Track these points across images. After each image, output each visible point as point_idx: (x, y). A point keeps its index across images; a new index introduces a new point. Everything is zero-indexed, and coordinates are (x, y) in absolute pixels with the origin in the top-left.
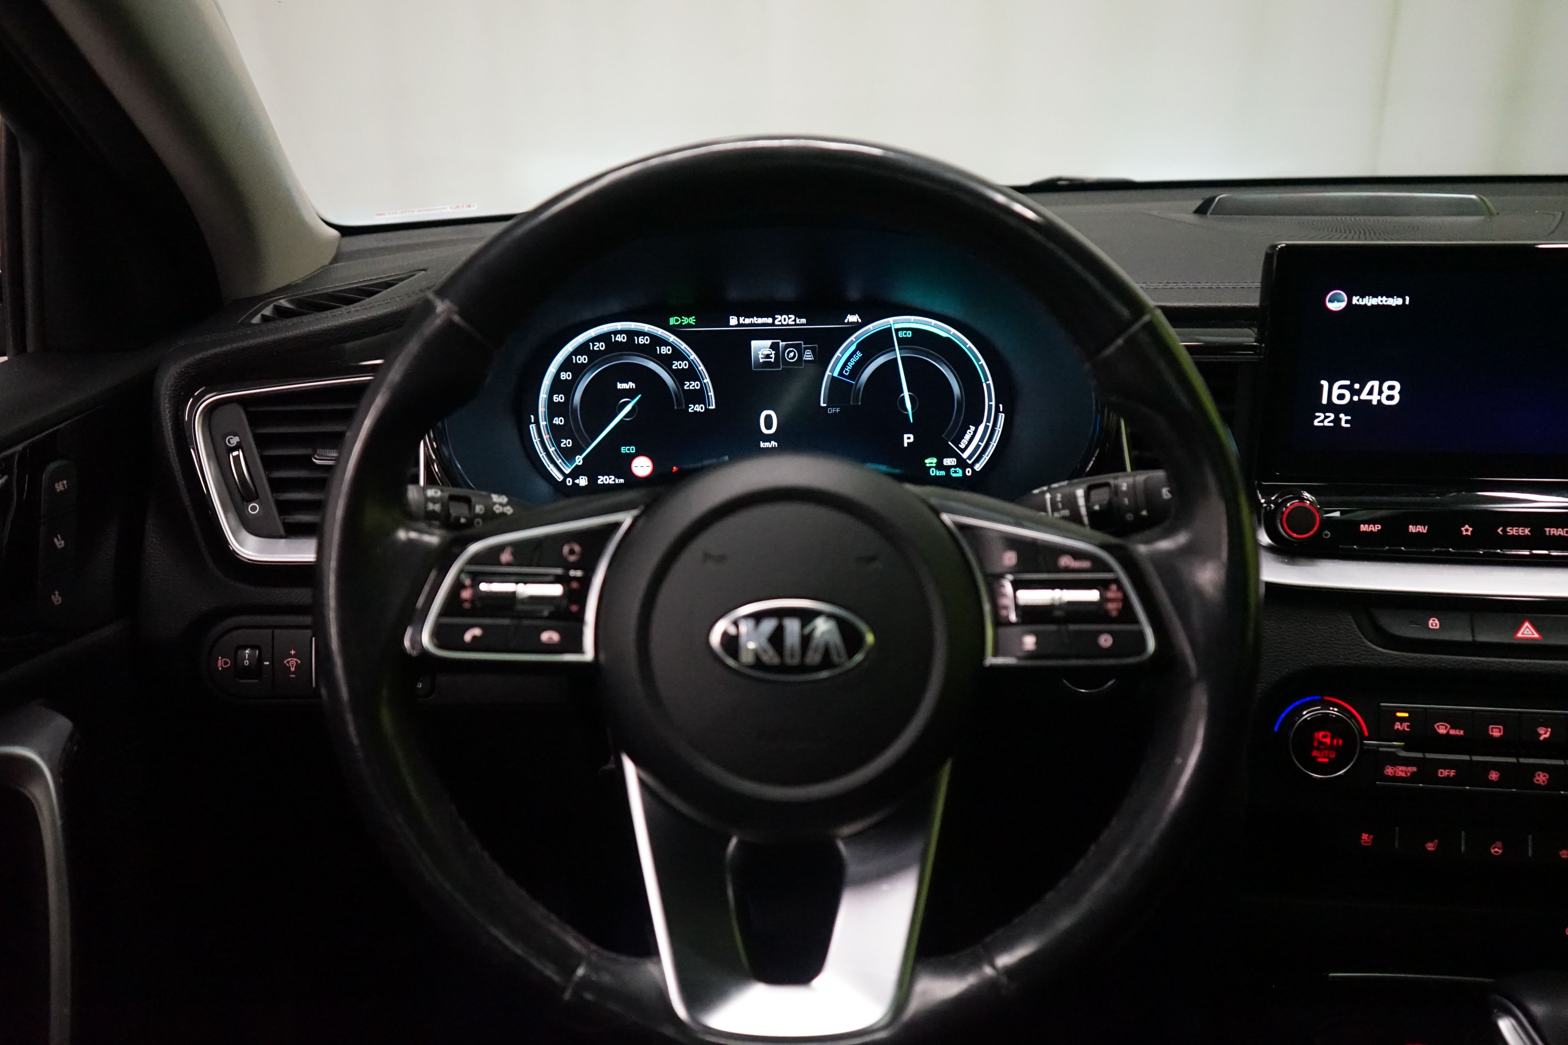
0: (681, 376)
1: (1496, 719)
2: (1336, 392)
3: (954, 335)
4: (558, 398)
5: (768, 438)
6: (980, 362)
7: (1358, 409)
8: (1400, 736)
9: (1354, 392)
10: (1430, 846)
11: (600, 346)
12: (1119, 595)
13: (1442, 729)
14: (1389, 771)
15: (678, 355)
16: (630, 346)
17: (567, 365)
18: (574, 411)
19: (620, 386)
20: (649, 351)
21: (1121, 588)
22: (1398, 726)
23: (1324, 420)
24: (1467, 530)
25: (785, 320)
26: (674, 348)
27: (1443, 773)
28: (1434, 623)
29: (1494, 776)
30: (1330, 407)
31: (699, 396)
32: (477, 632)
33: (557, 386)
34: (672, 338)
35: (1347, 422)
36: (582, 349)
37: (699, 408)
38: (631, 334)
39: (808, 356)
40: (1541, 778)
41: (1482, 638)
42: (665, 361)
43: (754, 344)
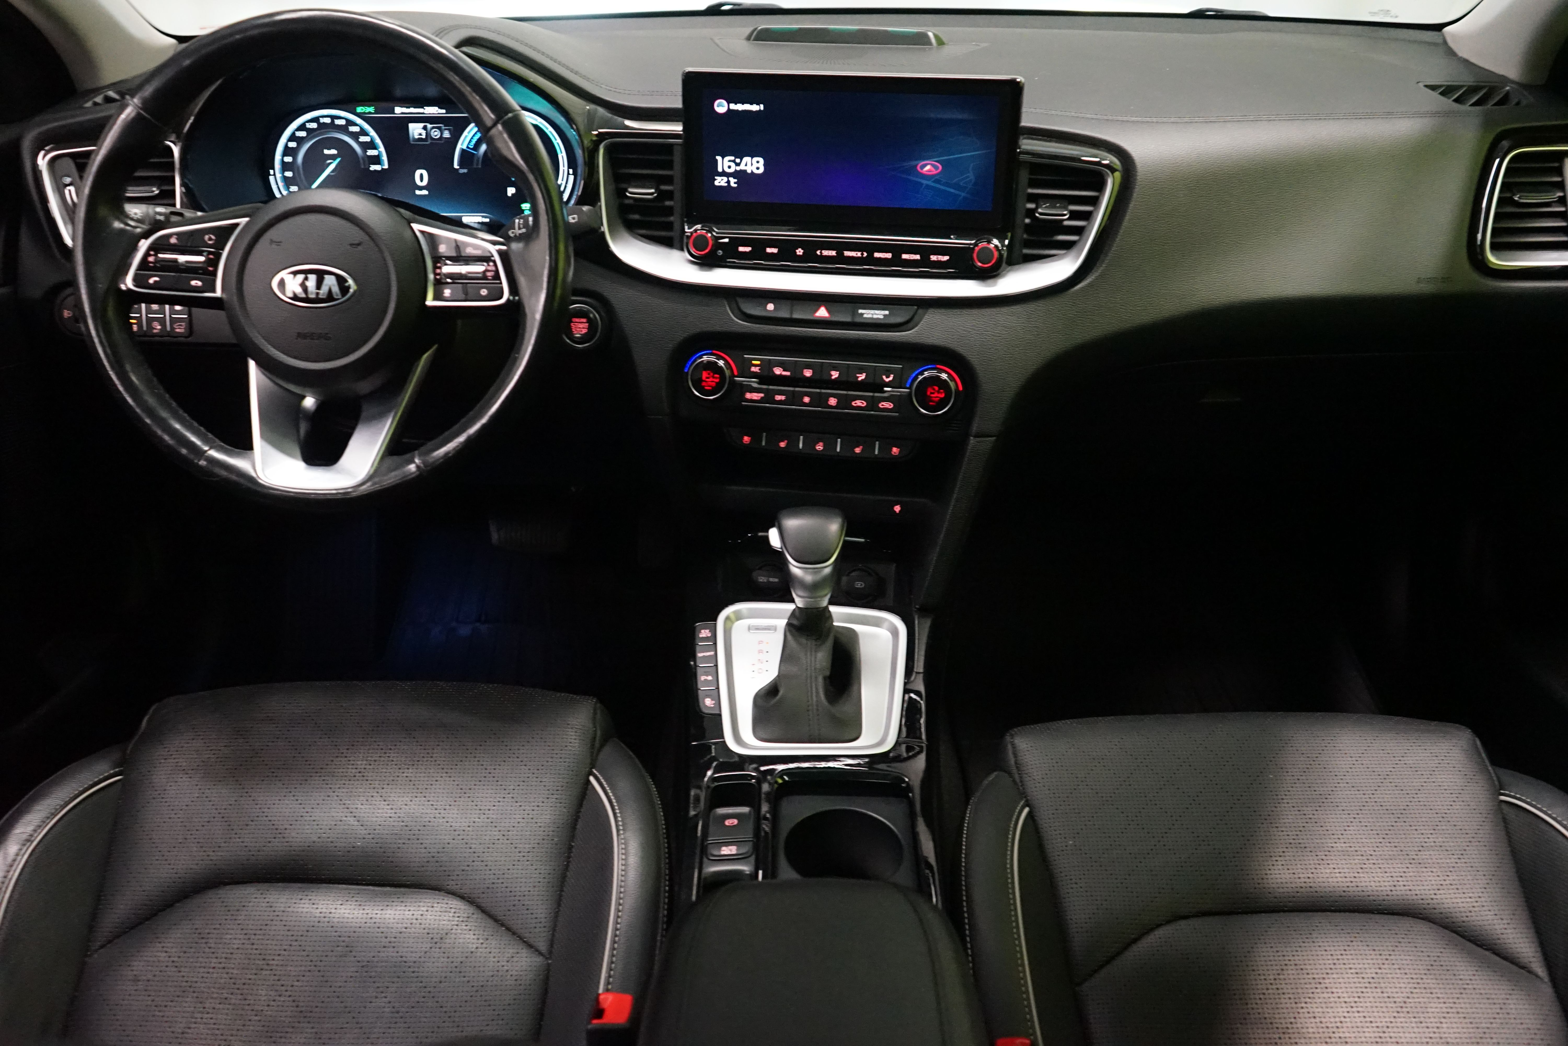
0: (367, 146)
1: (808, 366)
2: (726, 164)
3: (540, 123)
4: (288, 159)
5: (421, 188)
6: (557, 141)
7: (739, 175)
8: (754, 375)
9: (738, 165)
10: (783, 445)
11: (314, 125)
12: (493, 268)
13: (778, 371)
14: (748, 396)
15: (363, 133)
16: (332, 126)
17: (292, 138)
18: (298, 168)
19: (326, 152)
20: (344, 129)
21: (495, 265)
22: (753, 369)
23: (720, 181)
24: (800, 252)
25: (432, 111)
26: (361, 128)
27: (778, 398)
28: (770, 307)
29: (807, 400)
30: (724, 174)
31: (377, 160)
32: (157, 279)
33: (287, 151)
34: (359, 121)
35: (735, 183)
36: (302, 127)
37: (377, 168)
38: (333, 117)
39: (447, 134)
40: (833, 401)
41: (796, 316)
42: (355, 136)
43: (411, 126)
